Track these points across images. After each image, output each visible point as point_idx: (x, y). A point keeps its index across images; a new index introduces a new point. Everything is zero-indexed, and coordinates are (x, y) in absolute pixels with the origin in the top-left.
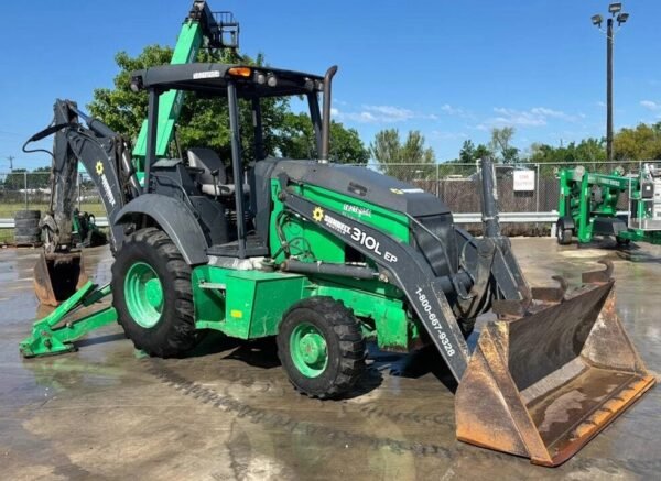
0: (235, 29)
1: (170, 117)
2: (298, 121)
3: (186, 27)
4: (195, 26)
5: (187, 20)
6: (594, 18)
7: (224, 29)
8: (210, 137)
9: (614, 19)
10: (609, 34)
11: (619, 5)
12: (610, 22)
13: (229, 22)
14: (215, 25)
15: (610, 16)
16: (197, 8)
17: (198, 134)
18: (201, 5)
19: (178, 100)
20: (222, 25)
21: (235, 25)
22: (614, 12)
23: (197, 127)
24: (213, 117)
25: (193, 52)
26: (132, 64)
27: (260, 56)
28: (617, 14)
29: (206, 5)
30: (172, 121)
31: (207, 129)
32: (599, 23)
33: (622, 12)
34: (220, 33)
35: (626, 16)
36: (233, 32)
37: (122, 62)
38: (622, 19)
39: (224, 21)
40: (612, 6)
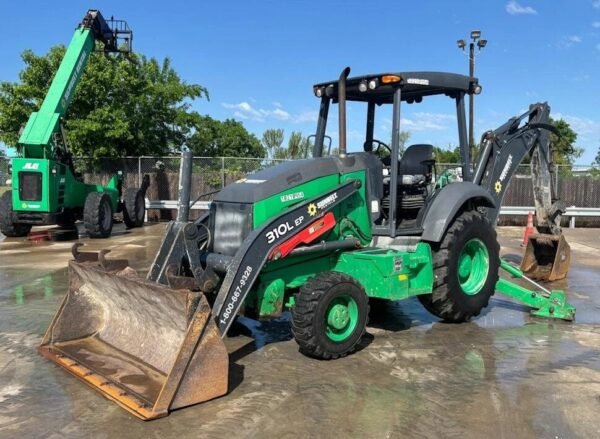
0: (128, 36)
1: (56, 111)
2: (189, 118)
3: (78, 32)
4: (87, 32)
5: (80, 26)
6: (459, 42)
7: (118, 35)
8: (107, 129)
9: (475, 44)
10: (472, 56)
11: (479, 32)
12: (472, 46)
13: (123, 29)
14: (111, 32)
15: (472, 41)
16: (90, 16)
17: (95, 127)
18: (94, 14)
19: (67, 96)
20: (117, 32)
21: (128, 33)
22: (475, 38)
23: (96, 120)
24: (110, 111)
25: (84, 55)
26: (37, 61)
27: (167, 60)
28: (477, 40)
29: (99, 13)
30: (58, 115)
31: (104, 122)
32: (463, 46)
33: (482, 38)
34: (115, 39)
35: (485, 42)
36: (127, 39)
37: (28, 59)
38: (482, 44)
39: (119, 29)
40: (473, 33)
